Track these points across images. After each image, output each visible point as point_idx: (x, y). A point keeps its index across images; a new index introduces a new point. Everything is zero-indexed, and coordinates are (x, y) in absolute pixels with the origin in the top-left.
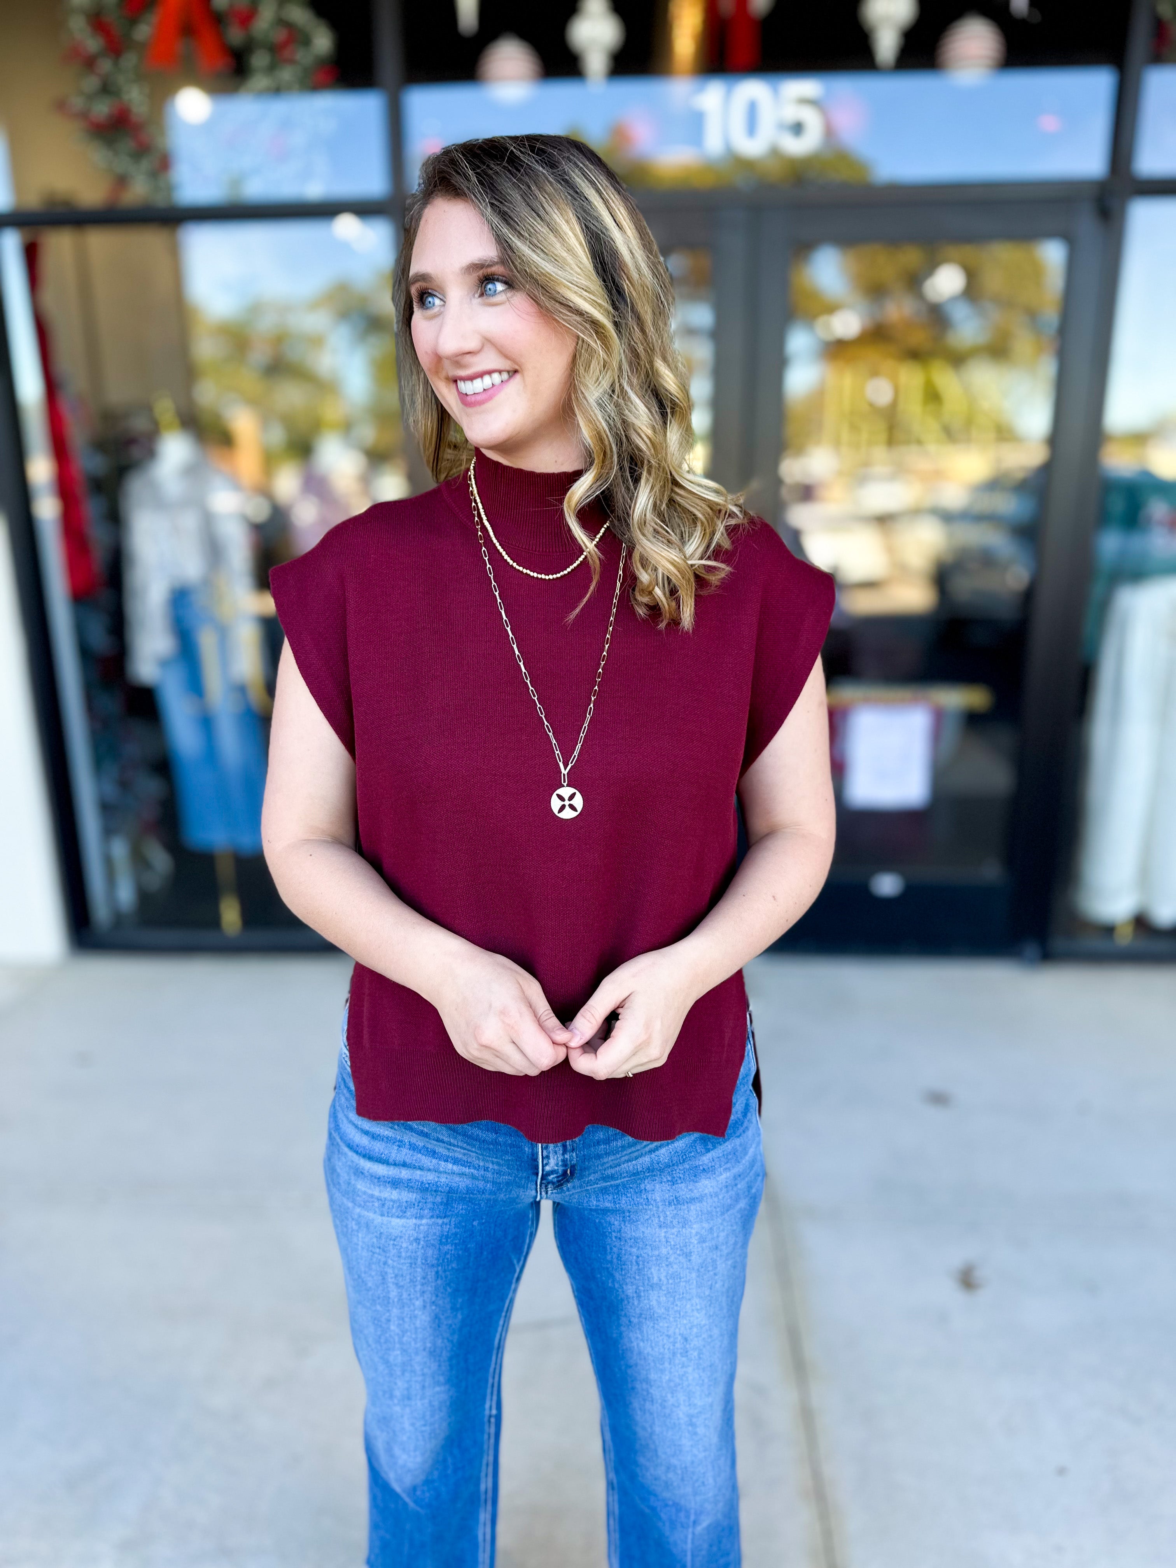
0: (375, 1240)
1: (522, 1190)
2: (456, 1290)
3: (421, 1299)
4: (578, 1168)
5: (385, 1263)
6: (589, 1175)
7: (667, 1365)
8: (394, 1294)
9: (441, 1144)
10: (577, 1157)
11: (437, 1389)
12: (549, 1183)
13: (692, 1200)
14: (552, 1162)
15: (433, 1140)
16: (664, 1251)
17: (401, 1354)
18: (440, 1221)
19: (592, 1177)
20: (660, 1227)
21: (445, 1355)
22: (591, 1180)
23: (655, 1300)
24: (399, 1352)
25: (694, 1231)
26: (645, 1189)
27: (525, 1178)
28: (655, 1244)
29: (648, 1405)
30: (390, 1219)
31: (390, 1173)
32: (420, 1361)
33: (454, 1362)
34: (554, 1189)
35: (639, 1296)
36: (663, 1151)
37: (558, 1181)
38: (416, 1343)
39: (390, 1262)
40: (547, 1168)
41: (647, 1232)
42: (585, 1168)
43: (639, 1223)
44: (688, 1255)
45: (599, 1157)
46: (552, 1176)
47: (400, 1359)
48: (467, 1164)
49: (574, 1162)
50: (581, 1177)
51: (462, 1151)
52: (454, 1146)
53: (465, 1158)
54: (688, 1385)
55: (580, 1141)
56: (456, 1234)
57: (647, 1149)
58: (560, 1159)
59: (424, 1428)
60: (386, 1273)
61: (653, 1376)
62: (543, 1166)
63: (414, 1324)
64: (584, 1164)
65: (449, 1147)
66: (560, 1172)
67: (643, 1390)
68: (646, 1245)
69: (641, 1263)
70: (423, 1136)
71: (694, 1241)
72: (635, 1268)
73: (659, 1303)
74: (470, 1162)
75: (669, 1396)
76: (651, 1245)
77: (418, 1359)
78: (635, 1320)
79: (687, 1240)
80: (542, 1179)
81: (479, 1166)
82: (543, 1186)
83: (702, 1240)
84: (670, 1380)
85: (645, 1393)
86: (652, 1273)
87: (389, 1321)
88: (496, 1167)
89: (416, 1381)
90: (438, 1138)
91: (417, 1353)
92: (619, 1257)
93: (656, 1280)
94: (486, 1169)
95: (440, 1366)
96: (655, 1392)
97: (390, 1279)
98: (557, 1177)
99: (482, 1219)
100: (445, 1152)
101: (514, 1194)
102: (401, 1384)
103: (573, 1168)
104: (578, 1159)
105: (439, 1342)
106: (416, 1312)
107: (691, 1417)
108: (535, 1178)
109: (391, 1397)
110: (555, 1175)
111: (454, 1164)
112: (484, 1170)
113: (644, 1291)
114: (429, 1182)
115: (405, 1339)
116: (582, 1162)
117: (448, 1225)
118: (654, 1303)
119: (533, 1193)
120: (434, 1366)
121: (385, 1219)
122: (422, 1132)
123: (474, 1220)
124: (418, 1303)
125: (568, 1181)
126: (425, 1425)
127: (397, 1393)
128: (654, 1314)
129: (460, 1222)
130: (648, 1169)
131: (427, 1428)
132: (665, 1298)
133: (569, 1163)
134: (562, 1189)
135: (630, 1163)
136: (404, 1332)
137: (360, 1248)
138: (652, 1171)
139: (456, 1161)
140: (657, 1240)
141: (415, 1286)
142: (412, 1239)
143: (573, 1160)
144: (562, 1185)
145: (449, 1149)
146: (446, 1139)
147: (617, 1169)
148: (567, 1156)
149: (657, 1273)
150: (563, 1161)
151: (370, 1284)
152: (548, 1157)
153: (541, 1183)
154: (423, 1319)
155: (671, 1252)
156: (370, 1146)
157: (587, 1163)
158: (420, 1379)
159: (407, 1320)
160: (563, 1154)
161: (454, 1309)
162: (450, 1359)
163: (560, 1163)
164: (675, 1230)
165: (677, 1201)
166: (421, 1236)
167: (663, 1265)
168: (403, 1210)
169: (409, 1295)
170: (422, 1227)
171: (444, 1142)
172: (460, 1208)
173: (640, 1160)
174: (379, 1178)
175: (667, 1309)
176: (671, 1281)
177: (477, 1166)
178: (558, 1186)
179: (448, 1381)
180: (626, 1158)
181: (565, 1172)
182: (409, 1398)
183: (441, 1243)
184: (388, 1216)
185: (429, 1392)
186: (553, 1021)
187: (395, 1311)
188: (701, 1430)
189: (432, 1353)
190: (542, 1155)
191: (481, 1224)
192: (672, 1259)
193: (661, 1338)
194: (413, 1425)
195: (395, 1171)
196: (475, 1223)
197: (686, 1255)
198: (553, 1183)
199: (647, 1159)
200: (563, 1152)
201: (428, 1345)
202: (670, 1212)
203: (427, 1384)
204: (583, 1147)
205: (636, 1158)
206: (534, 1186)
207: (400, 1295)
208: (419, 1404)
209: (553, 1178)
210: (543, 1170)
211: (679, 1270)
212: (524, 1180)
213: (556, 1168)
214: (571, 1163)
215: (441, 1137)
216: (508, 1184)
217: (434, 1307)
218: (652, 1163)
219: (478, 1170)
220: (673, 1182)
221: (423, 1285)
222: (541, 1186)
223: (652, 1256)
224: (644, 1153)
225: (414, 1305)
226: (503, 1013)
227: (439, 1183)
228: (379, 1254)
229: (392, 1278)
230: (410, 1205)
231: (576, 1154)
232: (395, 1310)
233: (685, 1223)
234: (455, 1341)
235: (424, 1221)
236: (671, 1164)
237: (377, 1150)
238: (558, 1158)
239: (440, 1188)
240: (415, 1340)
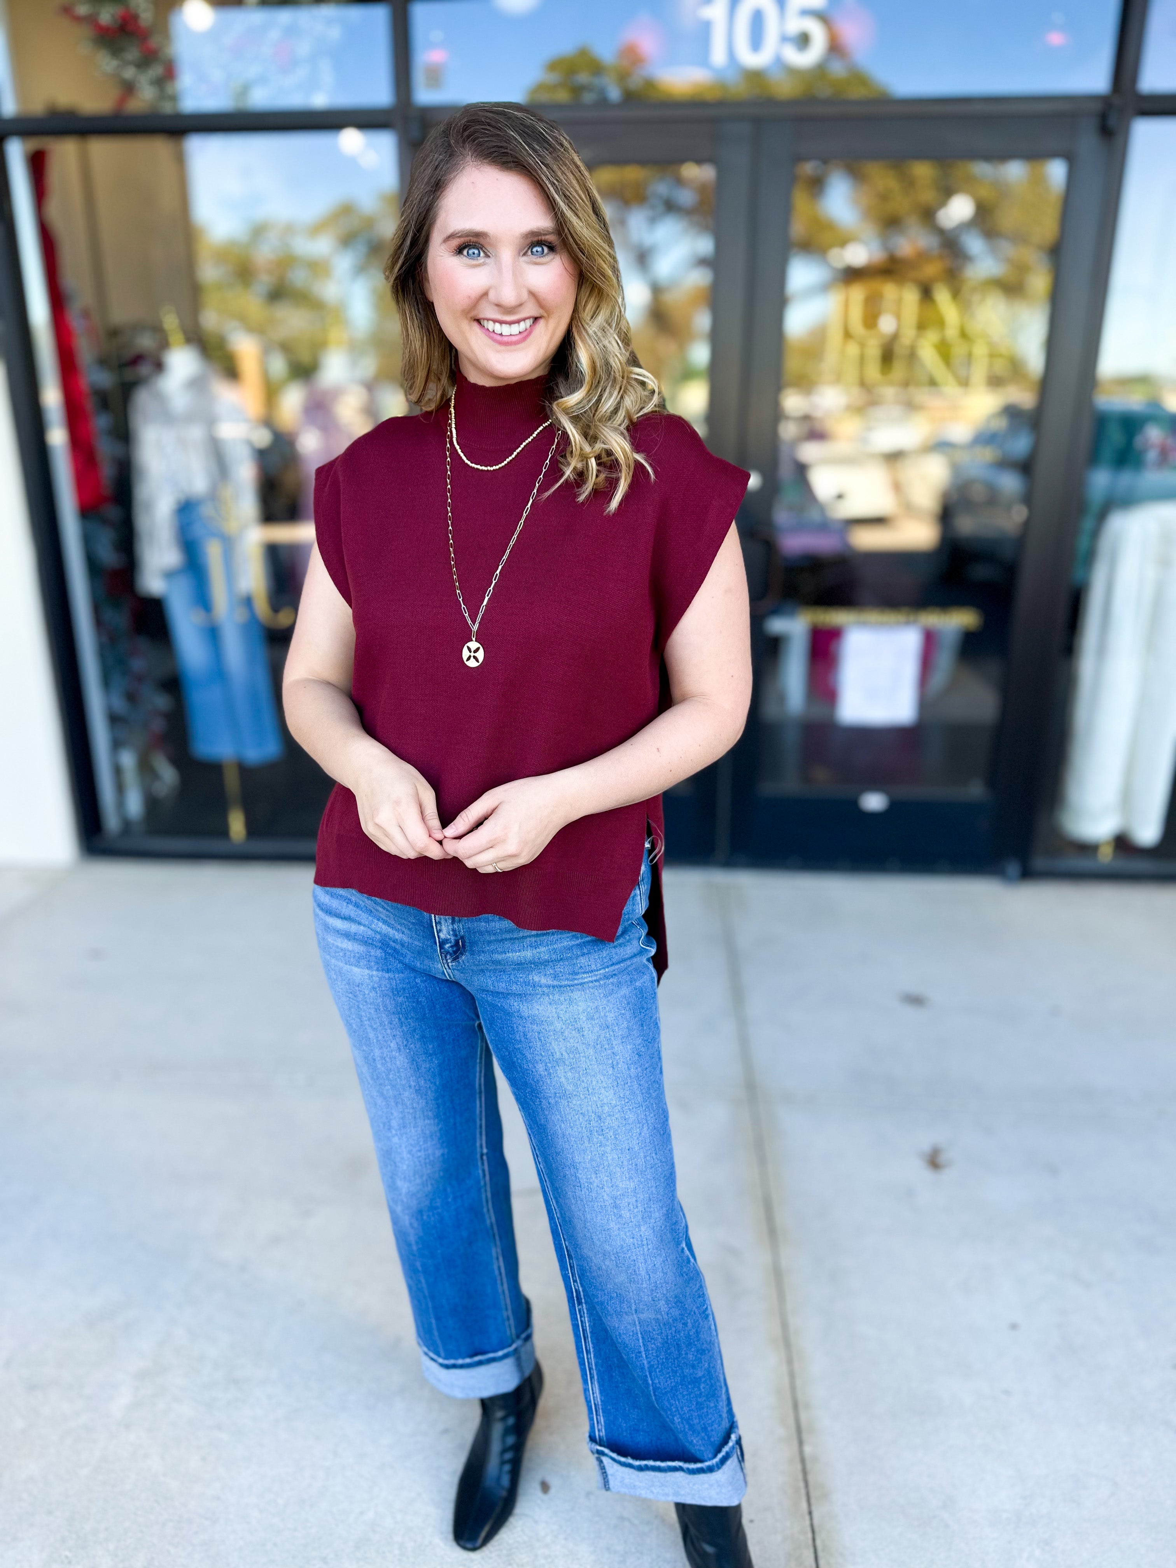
0: (346, 986)
3: (394, 1042)
6: (479, 953)
7: (587, 1144)
8: (372, 1035)
11: (427, 1121)
16: (558, 1026)
17: (391, 1088)
18: (386, 975)
20: (550, 1004)
24: (389, 1087)
25: (581, 1009)
26: (533, 979)
27: (430, 946)
28: (548, 1019)
29: (578, 1193)
30: (352, 967)
31: (345, 927)
32: (408, 1096)
33: (440, 1101)
35: (550, 1074)
37: (454, 952)
38: (401, 1080)
41: (541, 1009)
43: (534, 1001)
46: (447, 945)
47: (391, 1093)
49: (462, 933)
50: (472, 953)
54: (609, 1166)
56: (404, 989)
58: (450, 928)
59: (419, 1154)
61: (577, 1159)
63: (395, 1064)
66: (453, 941)
67: (572, 1175)
68: (542, 1021)
69: (542, 1038)
71: (583, 1017)
72: (539, 1044)
73: (567, 1078)
74: (392, 924)
75: (593, 1176)
76: (546, 1021)
77: (407, 1094)
79: (576, 1017)
80: (440, 947)
81: (399, 929)
82: (443, 956)
84: (592, 1160)
85: (573, 1178)
86: (553, 1049)
88: (407, 931)
89: (408, 1113)
91: (404, 1090)
92: (525, 1035)
93: (558, 1055)
95: (427, 1103)
96: (581, 1175)
98: (452, 947)
103: (462, 939)
106: (394, 1053)
107: (615, 1198)
110: (450, 945)
112: (402, 933)
113: (552, 1067)
114: (368, 936)
115: (391, 1076)
117: (393, 980)
118: (563, 1080)
120: (422, 1103)
121: (349, 967)
124: (393, 1045)
125: (462, 954)
126: (420, 1151)
128: (565, 1092)
129: (403, 979)
130: (532, 960)
131: (422, 1154)
132: (570, 1074)
133: (458, 933)
134: (459, 963)
136: (389, 1070)
138: (537, 965)
140: (550, 1016)
141: (386, 1029)
142: (370, 987)
143: (460, 931)
144: (457, 957)
148: (456, 926)
149: (557, 1048)
150: (453, 930)
153: (441, 952)
154: (401, 1060)
155: (564, 1027)
156: (330, 903)
158: (411, 1111)
159: (388, 1059)
160: (452, 924)
162: (436, 1099)
163: (451, 932)
166: (377, 985)
167: (561, 1039)
168: (358, 959)
169: (384, 1037)
170: (374, 978)
174: (338, 931)
175: (576, 1086)
176: (572, 1056)
178: (455, 959)
179: (437, 1116)
181: (457, 943)
182: (404, 1127)
183: (393, 995)
184: (350, 965)
186: (435, 822)
188: (626, 1214)
192: (566, 1033)
193: (577, 1117)
194: (410, 1152)
195: (347, 926)
197: (578, 1030)
198: (450, 954)
203: (417, 1116)
207: (377, 1037)
208: (413, 1133)
209: (449, 947)
210: (439, 938)
211: (575, 1045)
212: (429, 949)
213: (449, 937)
221: (391, 1029)
223: (549, 1031)
225: (390, 1046)
226: (397, 803)
227: (374, 938)
228: (354, 999)
229: (366, 1021)
230: (361, 956)
232: (376, 1050)
234: (438, 1083)
235: (375, 973)
236: (550, 960)
237: (334, 906)
238: (448, 925)
239: (375, 943)
240: (400, 1078)
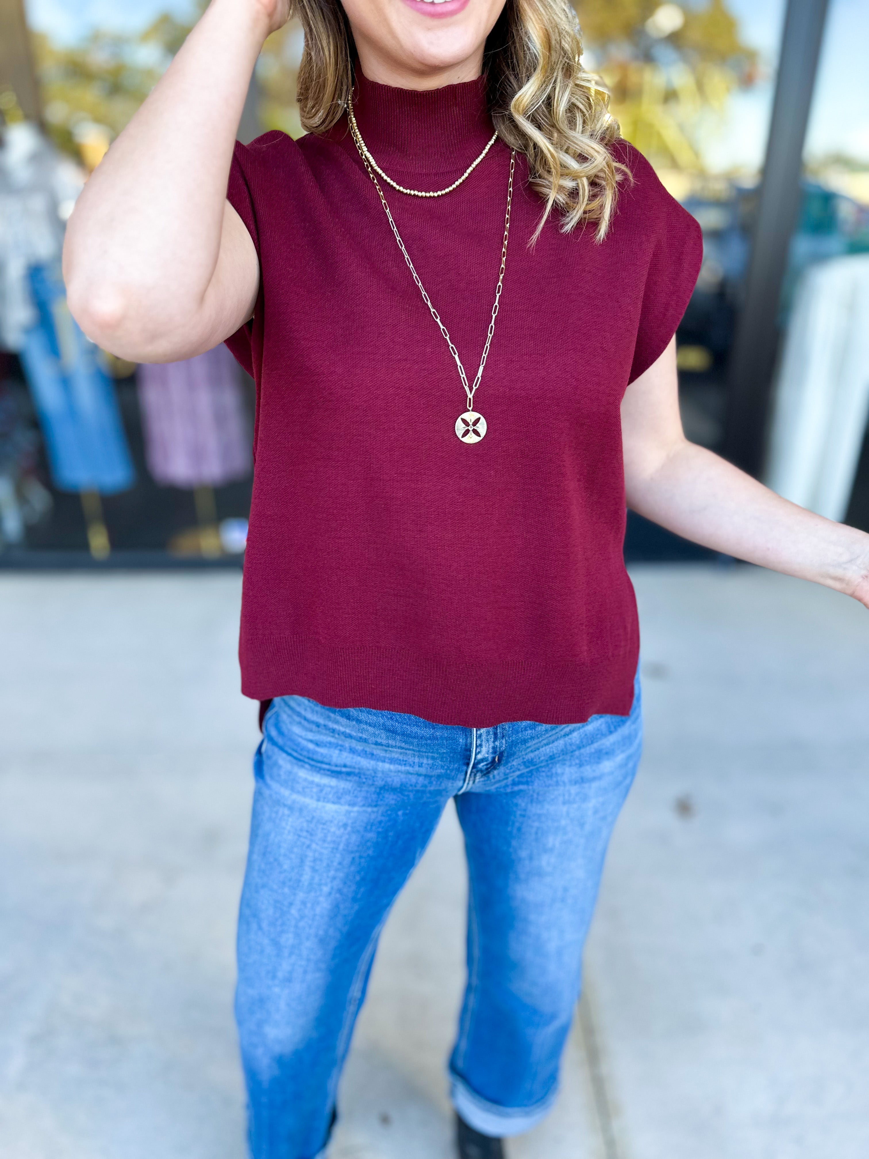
0: (305, 825)
1: (451, 781)
2: (363, 879)
3: (329, 885)
4: (505, 754)
5: (309, 847)
6: (513, 760)
8: (306, 878)
9: (380, 747)
10: (506, 743)
12: (477, 771)
13: (594, 779)
14: (484, 749)
15: (372, 744)
16: (563, 822)
17: (294, 937)
18: (369, 809)
19: (515, 763)
20: (564, 803)
21: (333, 944)
22: (513, 765)
23: (545, 861)
24: (291, 936)
25: (591, 805)
26: (556, 769)
27: (456, 769)
28: (556, 818)
30: (325, 804)
32: (309, 945)
34: (482, 777)
36: (575, 734)
37: (487, 769)
38: (310, 929)
39: (314, 846)
40: (479, 757)
41: (551, 809)
42: (511, 755)
43: (545, 802)
44: (582, 825)
45: (525, 741)
46: (482, 764)
47: (290, 942)
48: (405, 763)
49: (503, 748)
50: (507, 762)
51: (400, 750)
52: (392, 747)
53: (401, 757)
55: (509, 728)
56: (380, 822)
57: (562, 733)
58: (491, 746)
60: (306, 856)
62: (476, 755)
63: (314, 910)
64: (511, 750)
65: (387, 748)
66: (490, 759)
68: (548, 819)
69: (540, 833)
70: (363, 741)
71: (590, 813)
72: (533, 837)
74: (406, 761)
76: (552, 819)
78: (522, 876)
79: (584, 813)
80: (473, 767)
81: (414, 763)
82: (473, 774)
83: (596, 812)
87: (291, 904)
88: (430, 762)
89: (300, 965)
90: (376, 742)
91: (308, 939)
92: (519, 830)
94: (421, 765)
97: (308, 863)
98: (487, 765)
99: (407, 809)
100: (382, 754)
101: (443, 786)
102: (285, 966)
103: (501, 754)
104: (507, 745)
105: (331, 931)
106: (321, 898)
108: (465, 768)
109: (274, 977)
110: (485, 763)
111: (391, 763)
112: (419, 766)
115: (301, 924)
116: (510, 748)
117: (375, 814)
119: (461, 782)
121: (320, 804)
122: (361, 738)
123: (399, 810)
124: (326, 889)
125: (495, 768)
127: (280, 975)
129: (387, 811)
130: (562, 751)
133: (498, 750)
134: (488, 777)
135: (547, 747)
136: (302, 917)
137: (286, 832)
138: (565, 754)
139: (392, 761)
140: (559, 814)
141: (329, 871)
142: (341, 824)
143: (502, 747)
144: (489, 773)
145: (386, 751)
146: (384, 742)
147: (537, 753)
148: (497, 743)
149: (551, 841)
150: (493, 748)
151: (286, 867)
152: (481, 745)
153: (471, 772)
154: (324, 905)
155: (569, 823)
157: (514, 749)
158: (304, 963)
159: (309, 905)
160: (494, 742)
161: (354, 900)
163: (491, 751)
164: (575, 806)
165: (582, 780)
166: (350, 822)
168: (338, 799)
169: (320, 880)
170: (352, 814)
171: (382, 745)
172: (391, 799)
173: (556, 744)
177: (412, 763)
178: (485, 775)
180: (545, 742)
181: (494, 758)
182: (290, 981)
183: (365, 829)
184: (324, 801)
185: (309, 977)
187: (301, 895)
189: (322, 941)
190: (476, 744)
191: (404, 814)
192: (568, 829)
196: (400, 813)
198: (481, 771)
199: (561, 743)
200: (494, 739)
201: (321, 932)
202: (574, 790)
203: (309, 969)
204: (512, 733)
205: (553, 742)
206: (462, 777)
207: (313, 878)
208: (298, 987)
209: (483, 766)
210: (475, 758)
212: (454, 771)
213: (487, 755)
214: (500, 749)
215: (379, 740)
216: (439, 777)
217: (338, 895)
218: (565, 745)
219: (413, 767)
220: (581, 765)
221: (336, 870)
222: (470, 775)
223: (551, 828)
224: (559, 737)
225: (321, 890)
228: (306, 838)
229: (310, 862)
230: (346, 792)
231: (506, 741)
233: (585, 798)
235: (356, 809)
238: (489, 745)
240: (310, 927)
